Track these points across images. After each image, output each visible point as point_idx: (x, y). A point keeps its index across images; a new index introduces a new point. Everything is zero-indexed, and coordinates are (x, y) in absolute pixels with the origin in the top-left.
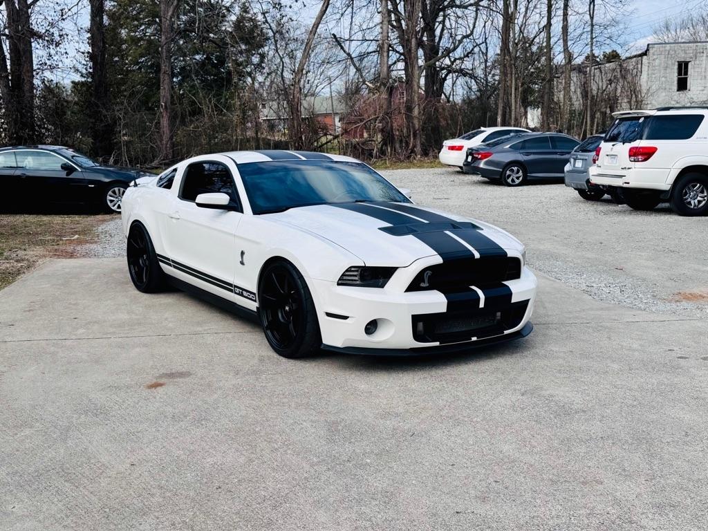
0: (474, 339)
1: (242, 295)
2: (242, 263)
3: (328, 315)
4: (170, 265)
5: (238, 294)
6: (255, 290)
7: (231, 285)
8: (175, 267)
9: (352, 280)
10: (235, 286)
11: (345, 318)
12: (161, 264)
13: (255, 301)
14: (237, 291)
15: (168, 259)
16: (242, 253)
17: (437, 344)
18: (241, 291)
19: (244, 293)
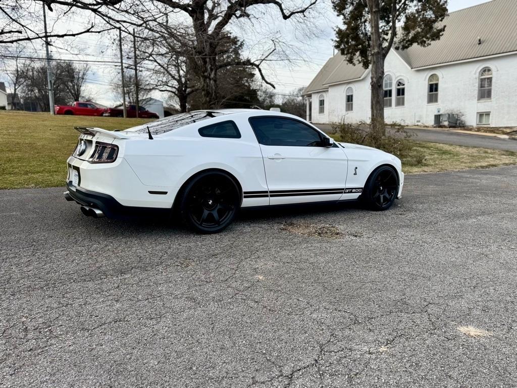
1: (351, 192)
2: (355, 174)
4: (266, 196)
5: (349, 192)
7: (343, 189)
13: (361, 192)
14: (348, 191)
15: (267, 192)
16: (356, 168)
18: (350, 190)
19: (354, 190)
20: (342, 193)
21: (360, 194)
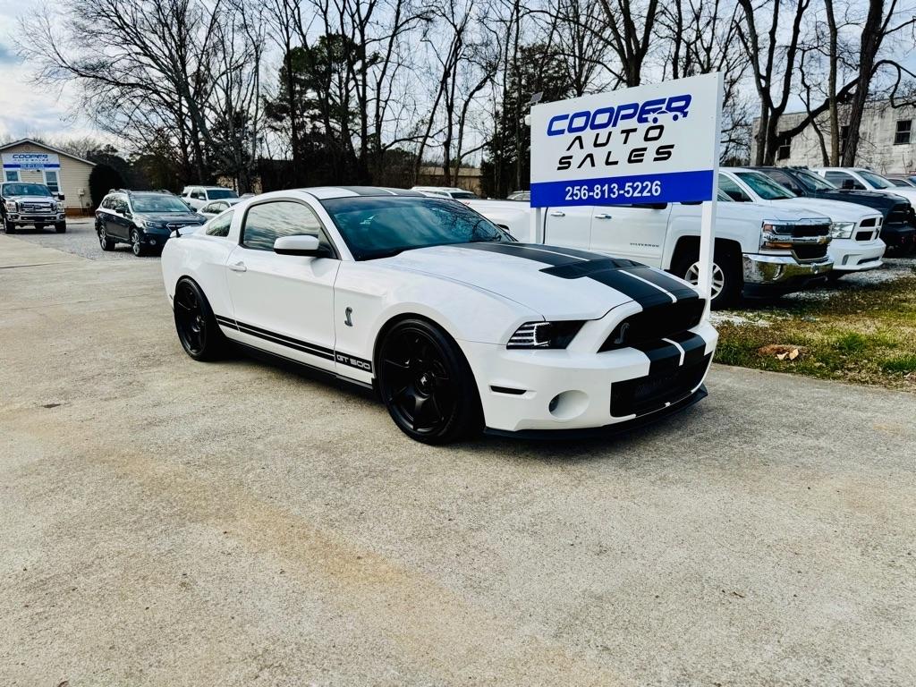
0: (668, 404)
1: (348, 363)
2: (349, 323)
3: (495, 389)
4: (235, 328)
5: (343, 362)
6: (370, 357)
7: (331, 351)
8: (242, 330)
9: (525, 341)
10: (337, 353)
11: (520, 392)
12: (221, 327)
13: (370, 371)
14: (341, 358)
15: (233, 321)
16: (349, 311)
17: (633, 416)
18: (346, 358)
19: (353, 361)
20: (331, 358)
21: (372, 375)
